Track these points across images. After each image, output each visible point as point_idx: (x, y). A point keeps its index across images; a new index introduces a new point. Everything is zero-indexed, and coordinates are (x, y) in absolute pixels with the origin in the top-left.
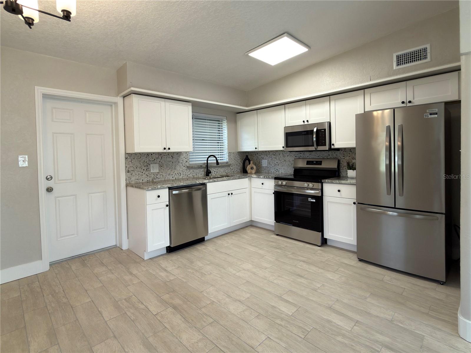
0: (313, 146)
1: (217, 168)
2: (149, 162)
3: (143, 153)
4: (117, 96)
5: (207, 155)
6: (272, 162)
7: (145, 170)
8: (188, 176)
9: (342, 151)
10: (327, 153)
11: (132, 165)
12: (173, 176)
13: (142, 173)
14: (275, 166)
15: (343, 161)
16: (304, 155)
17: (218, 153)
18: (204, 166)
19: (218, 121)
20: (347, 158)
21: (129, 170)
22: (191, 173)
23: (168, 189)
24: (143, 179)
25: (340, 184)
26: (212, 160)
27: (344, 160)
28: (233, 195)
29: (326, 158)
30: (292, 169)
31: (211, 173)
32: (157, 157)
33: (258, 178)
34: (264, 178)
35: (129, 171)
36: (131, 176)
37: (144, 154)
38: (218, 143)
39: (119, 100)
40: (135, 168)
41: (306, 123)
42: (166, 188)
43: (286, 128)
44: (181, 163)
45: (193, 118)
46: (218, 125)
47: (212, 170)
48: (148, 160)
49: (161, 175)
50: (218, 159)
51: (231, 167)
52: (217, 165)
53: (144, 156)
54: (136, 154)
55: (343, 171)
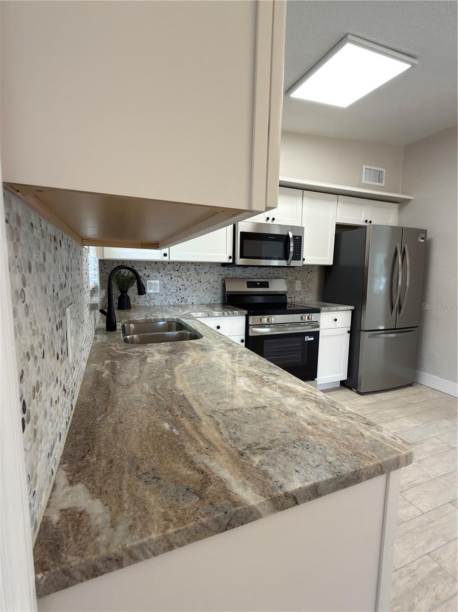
0: (284, 258)
6: (171, 284)
10: (267, 270)
14: (179, 292)
16: (234, 273)
20: (290, 278)
29: (265, 277)
34: (223, 315)
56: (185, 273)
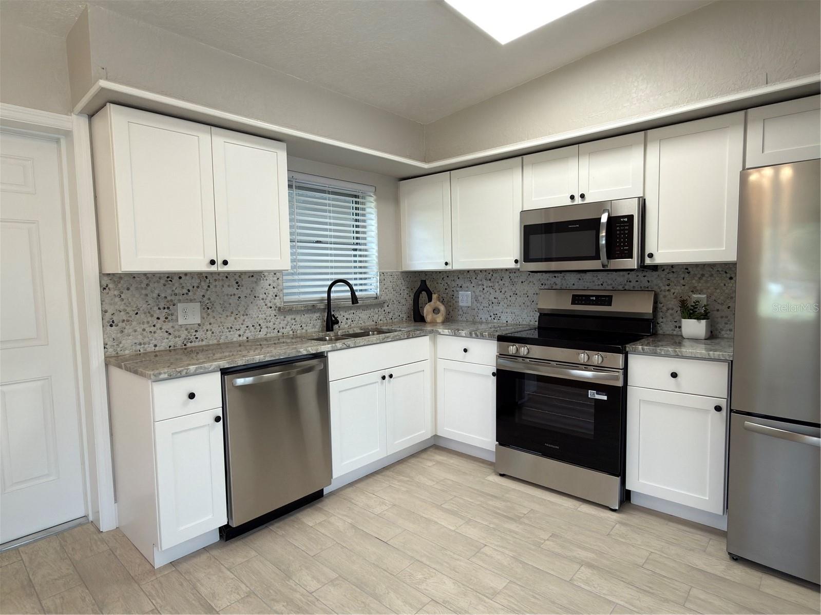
0: (597, 257)
1: (352, 312)
2: (173, 298)
3: (154, 274)
4: (69, 111)
5: (328, 280)
6: (483, 296)
7: (162, 319)
8: (281, 330)
9: (665, 272)
10: (624, 276)
11: (122, 308)
12: (241, 332)
13: (154, 326)
14: (490, 307)
15: (665, 296)
16: (563, 282)
17: (355, 273)
18: (322, 306)
19: (356, 196)
20: (678, 289)
21: (115, 318)
22: (287, 325)
23: (219, 373)
24: (155, 342)
25: (677, 356)
26: (341, 293)
27: (667, 293)
28: (395, 378)
29: (620, 288)
30: (532, 314)
31: (337, 322)
32: (196, 285)
33: (455, 335)
34: (470, 336)
35: (113, 322)
36: (119, 335)
37: (158, 275)
38: (355, 250)
39: (78, 125)
40: (132, 314)
41: (578, 201)
42: (214, 371)
43: (523, 213)
44: (263, 299)
45: (290, 186)
46: (355, 205)
47: (341, 316)
48: (169, 291)
49: (207, 330)
50: (355, 288)
51: (386, 308)
52: (353, 303)
53: (158, 282)
54: (133, 276)
55: (664, 320)
56: (498, 282)
